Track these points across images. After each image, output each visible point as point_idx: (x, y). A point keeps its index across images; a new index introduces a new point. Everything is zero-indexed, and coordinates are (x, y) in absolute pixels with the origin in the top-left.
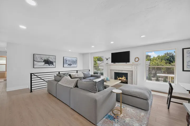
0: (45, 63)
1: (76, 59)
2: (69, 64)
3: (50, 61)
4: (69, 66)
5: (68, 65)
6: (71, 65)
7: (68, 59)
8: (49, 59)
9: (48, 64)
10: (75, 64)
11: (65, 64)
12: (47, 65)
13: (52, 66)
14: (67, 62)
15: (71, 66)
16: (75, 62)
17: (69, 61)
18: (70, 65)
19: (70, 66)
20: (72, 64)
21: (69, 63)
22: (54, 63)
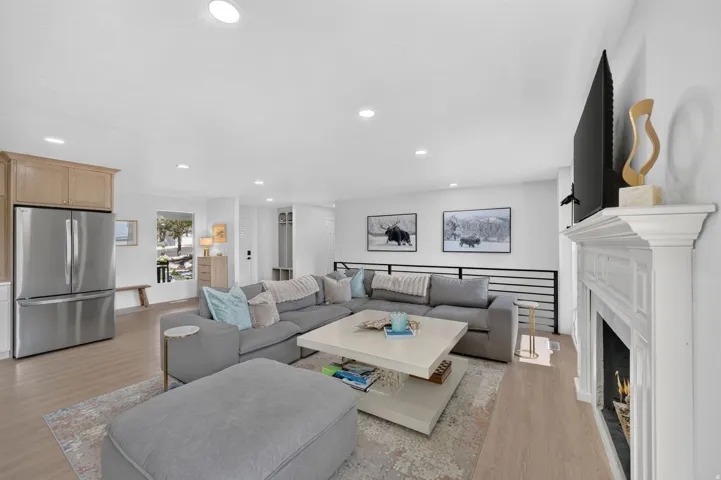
0: (390, 239)
1: (505, 214)
2: (464, 241)
3: (402, 232)
4: (466, 247)
5: (461, 245)
6: (478, 241)
7: (461, 216)
8: (398, 225)
9: (397, 240)
10: (495, 239)
11: (448, 239)
12: (394, 242)
13: (407, 247)
14: (456, 232)
15: (477, 247)
16: (498, 227)
17: (467, 225)
18: (472, 242)
19: (471, 249)
20: (481, 239)
21: (466, 237)
22: (412, 238)
